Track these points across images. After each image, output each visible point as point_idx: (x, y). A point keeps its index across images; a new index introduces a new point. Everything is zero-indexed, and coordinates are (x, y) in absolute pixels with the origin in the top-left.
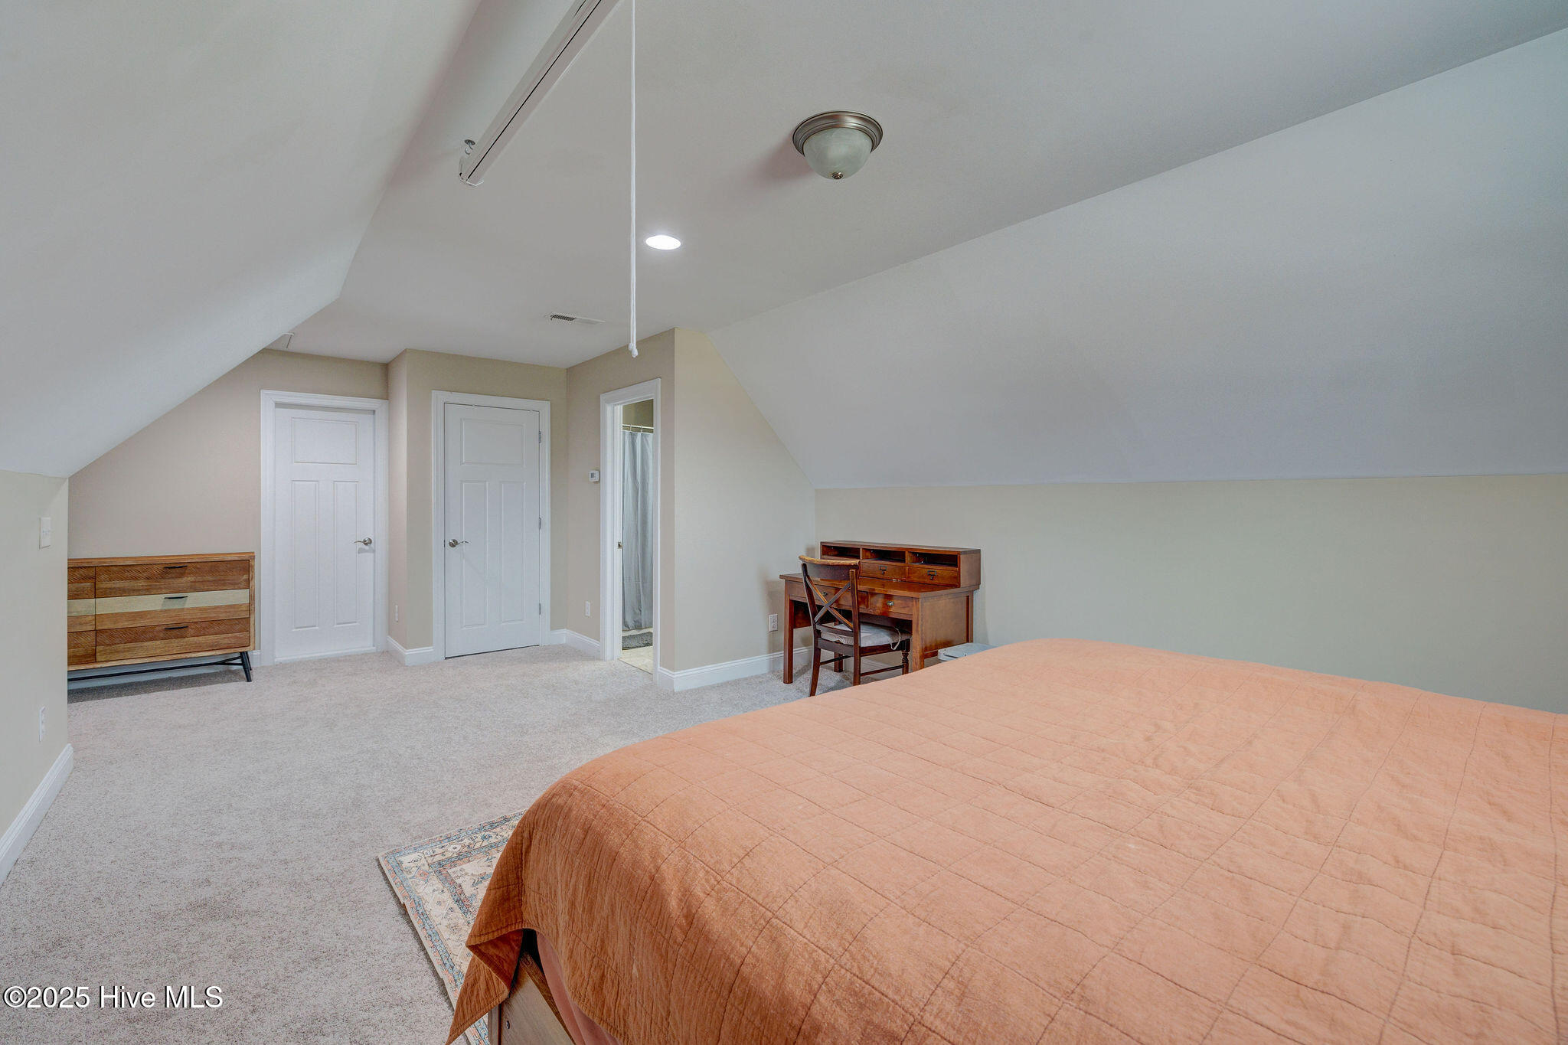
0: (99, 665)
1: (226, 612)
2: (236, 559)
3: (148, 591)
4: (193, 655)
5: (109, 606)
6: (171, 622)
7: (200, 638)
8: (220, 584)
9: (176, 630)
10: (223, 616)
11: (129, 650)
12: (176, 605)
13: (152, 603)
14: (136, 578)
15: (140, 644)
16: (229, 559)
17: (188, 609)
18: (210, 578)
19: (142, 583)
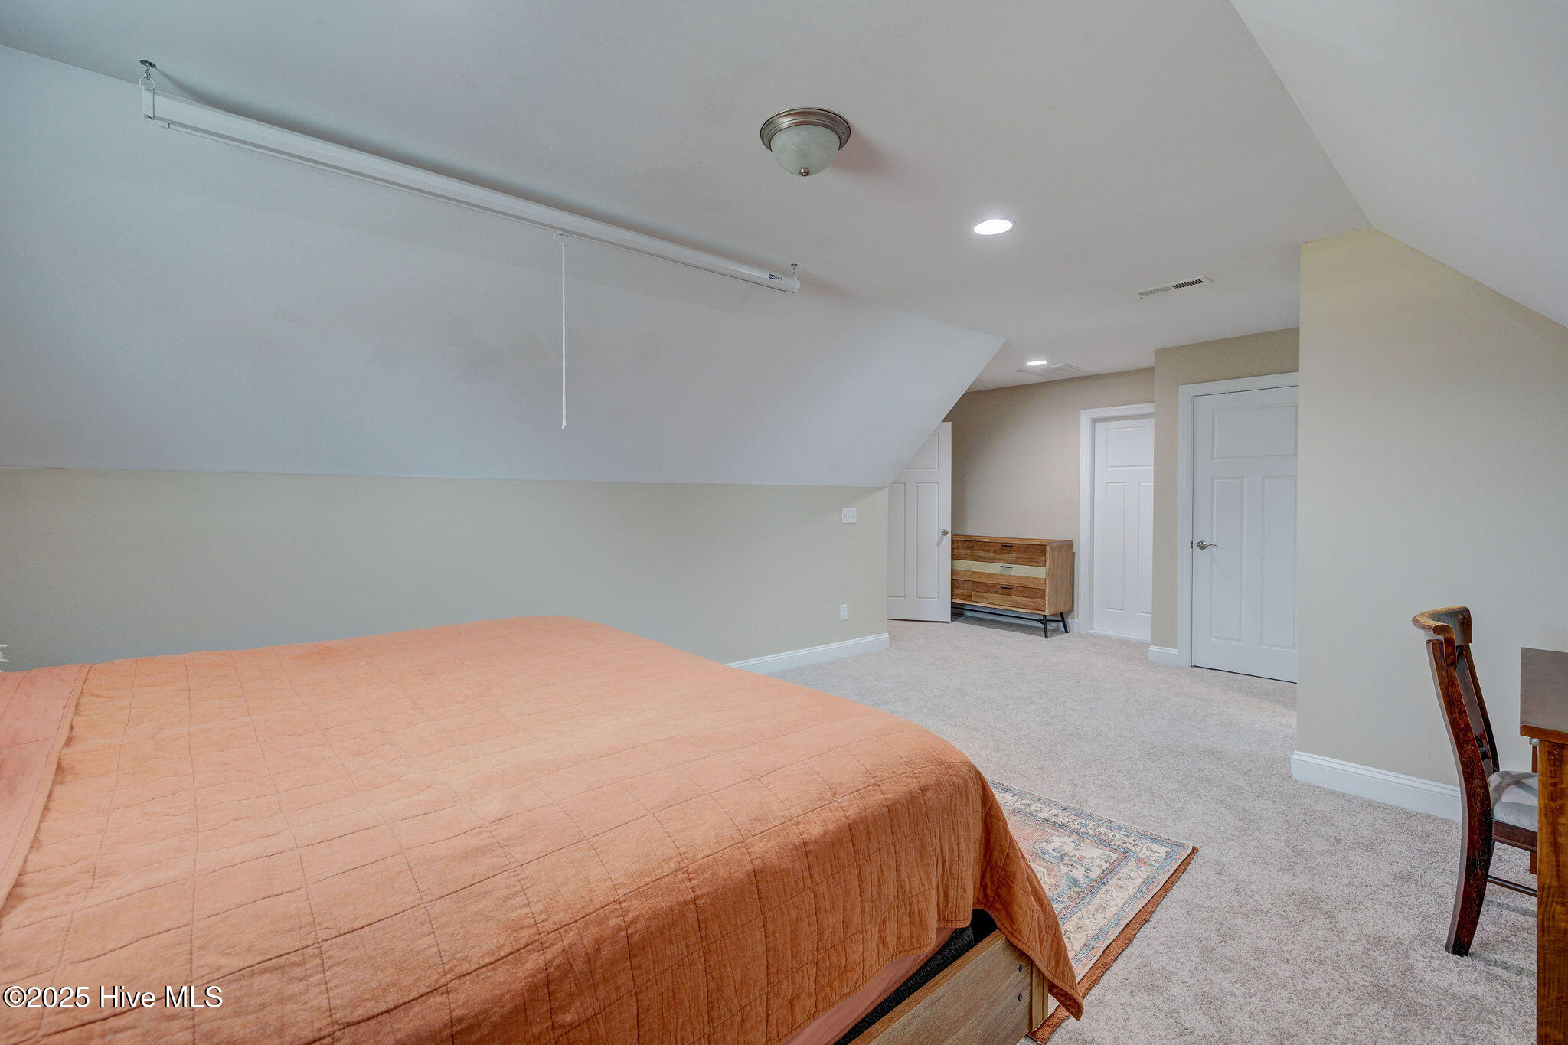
0: (972, 603)
1: (1032, 582)
2: (1038, 543)
3: (993, 560)
4: (1015, 609)
5: (979, 567)
6: (1004, 583)
7: (1018, 598)
8: (1030, 562)
9: (1007, 590)
10: (1030, 585)
11: (985, 597)
12: (1007, 572)
13: (994, 568)
14: (988, 551)
15: (991, 595)
16: (1034, 543)
17: (1013, 576)
18: (1024, 556)
19: (991, 555)
